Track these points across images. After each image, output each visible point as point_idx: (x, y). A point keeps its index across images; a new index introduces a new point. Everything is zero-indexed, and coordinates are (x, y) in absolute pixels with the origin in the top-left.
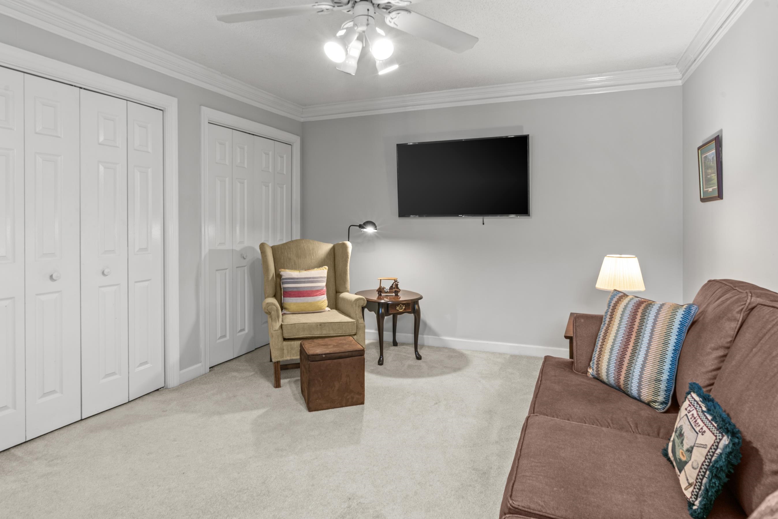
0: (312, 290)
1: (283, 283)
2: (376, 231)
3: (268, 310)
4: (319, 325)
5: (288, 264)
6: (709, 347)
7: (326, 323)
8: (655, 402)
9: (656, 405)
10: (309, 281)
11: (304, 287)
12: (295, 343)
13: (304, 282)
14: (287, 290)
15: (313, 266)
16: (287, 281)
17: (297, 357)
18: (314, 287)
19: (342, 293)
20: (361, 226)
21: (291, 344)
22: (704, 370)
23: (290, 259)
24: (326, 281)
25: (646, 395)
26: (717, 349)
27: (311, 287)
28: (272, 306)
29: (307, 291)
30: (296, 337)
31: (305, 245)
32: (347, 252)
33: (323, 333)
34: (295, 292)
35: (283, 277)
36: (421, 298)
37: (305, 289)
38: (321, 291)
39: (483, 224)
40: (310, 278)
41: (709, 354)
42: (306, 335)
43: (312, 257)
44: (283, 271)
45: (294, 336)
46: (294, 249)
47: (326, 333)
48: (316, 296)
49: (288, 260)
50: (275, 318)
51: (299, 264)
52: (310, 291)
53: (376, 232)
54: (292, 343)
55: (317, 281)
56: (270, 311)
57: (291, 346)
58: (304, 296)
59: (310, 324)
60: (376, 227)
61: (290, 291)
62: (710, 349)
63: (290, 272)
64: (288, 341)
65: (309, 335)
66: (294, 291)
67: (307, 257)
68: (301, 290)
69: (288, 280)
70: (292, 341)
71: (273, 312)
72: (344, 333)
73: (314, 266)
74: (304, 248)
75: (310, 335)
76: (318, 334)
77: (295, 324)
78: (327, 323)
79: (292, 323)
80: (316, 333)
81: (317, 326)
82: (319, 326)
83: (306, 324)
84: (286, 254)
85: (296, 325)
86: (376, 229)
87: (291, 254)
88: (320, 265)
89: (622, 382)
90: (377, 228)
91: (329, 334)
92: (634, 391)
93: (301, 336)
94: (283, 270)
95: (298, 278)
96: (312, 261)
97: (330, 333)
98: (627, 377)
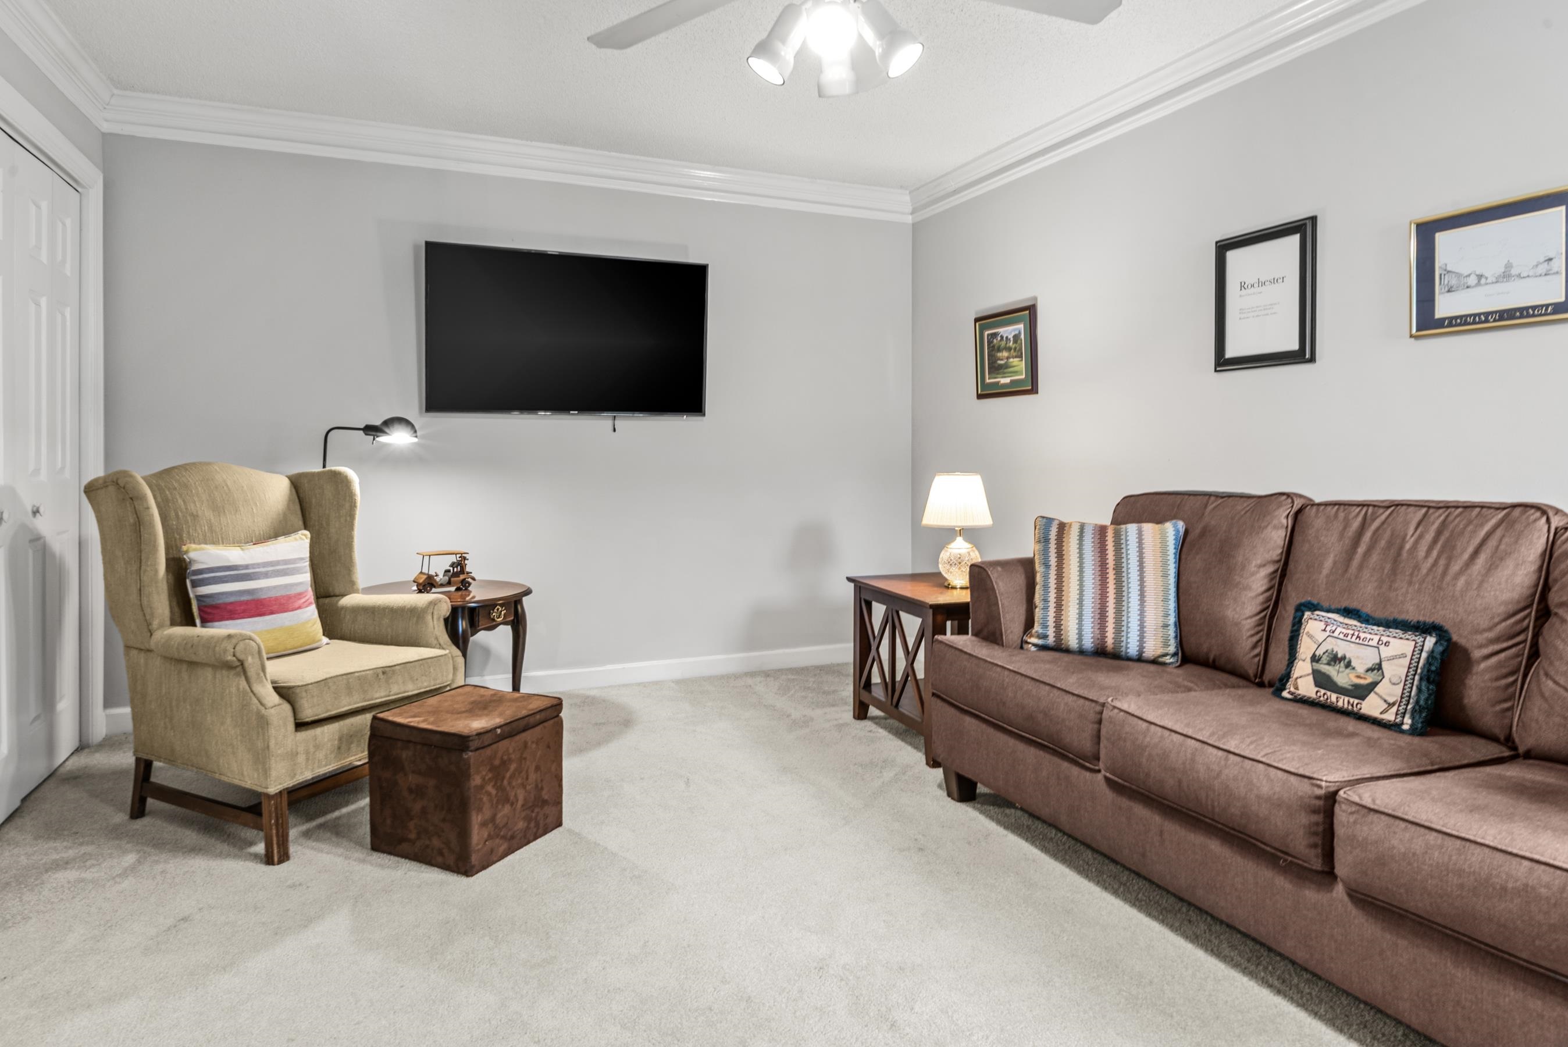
0: (288, 593)
1: (195, 584)
2: (415, 440)
3: (234, 656)
4: (381, 674)
5: (191, 531)
6: (1253, 564)
7: (395, 666)
8: (1165, 655)
9: (1168, 660)
10: (278, 571)
11: (269, 588)
12: (326, 731)
13: (266, 575)
14: (220, 601)
15: (260, 534)
16: (214, 577)
17: (328, 767)
18: (292, 585)
19: (343, 595)
20: (372, 430)
21: (315, 736)
22: (1252, 594)
23: (195, 517)
24: (308, 569)
25: (1152, 649)
26: (1264, 565)
27: (286, 586)
28: (247, 641)
29: (276, 599)
30: (333, 712)
31: (225, 477)
32: (352, 492)
33: (392, 693)
34: (247, 603)
35: (195, 567)
36: (528, 592)
37: (273, 594)
38: (306, 596)
39: (614, 430)
40: (278, 563)
41: (1253, 574)
42: (355, 704)
43: (254, 510)
44: (195, 550)
45: (327, 712)
46: (200, 489)
47: (398, 692)
48: (299, 608)
49: (189, 518)
50: (258, 674)
51: (222, 528)
52: (283, 597)
53: (415, 443)
54: (318, 731)
55: (294, 569)
56: (241, 657)
57: (316, 739)
58: (272, 613)
59: (359, 674)
60: (415, 432)
61: (231, 603)
62: (1255, 566)
63: (219, 552)
64: (306, 730)
65: (362, 702)
66: (243, 601)
67: (242, 509)
68: (263, 596)
69: (217, 572)
70: (317, 727)
71: (250, 659)
72: (432, 683)
73: (262, 533)
74: (227, 486)
75: (365, 701)
76: (381, 698)
77: (326, 679)
78: (398, 665)
79: (319, 680)
80: (377, 695)
81: (378, 676)
82: (381, 676)
83: (352, 675)
84: (180, 501)
85: (329, 681)
86: (416, 437)
87: (194, 502)
88: (280, 530)
89: (1110, 641)
90: (418, 433)
91: (405, 692)
92: (1133, 650)
93: (343, 707)
94: (193, 546)
95: (247, 567)
96: (256, 520)
97: (407, 689)
98: (1118, 630)
